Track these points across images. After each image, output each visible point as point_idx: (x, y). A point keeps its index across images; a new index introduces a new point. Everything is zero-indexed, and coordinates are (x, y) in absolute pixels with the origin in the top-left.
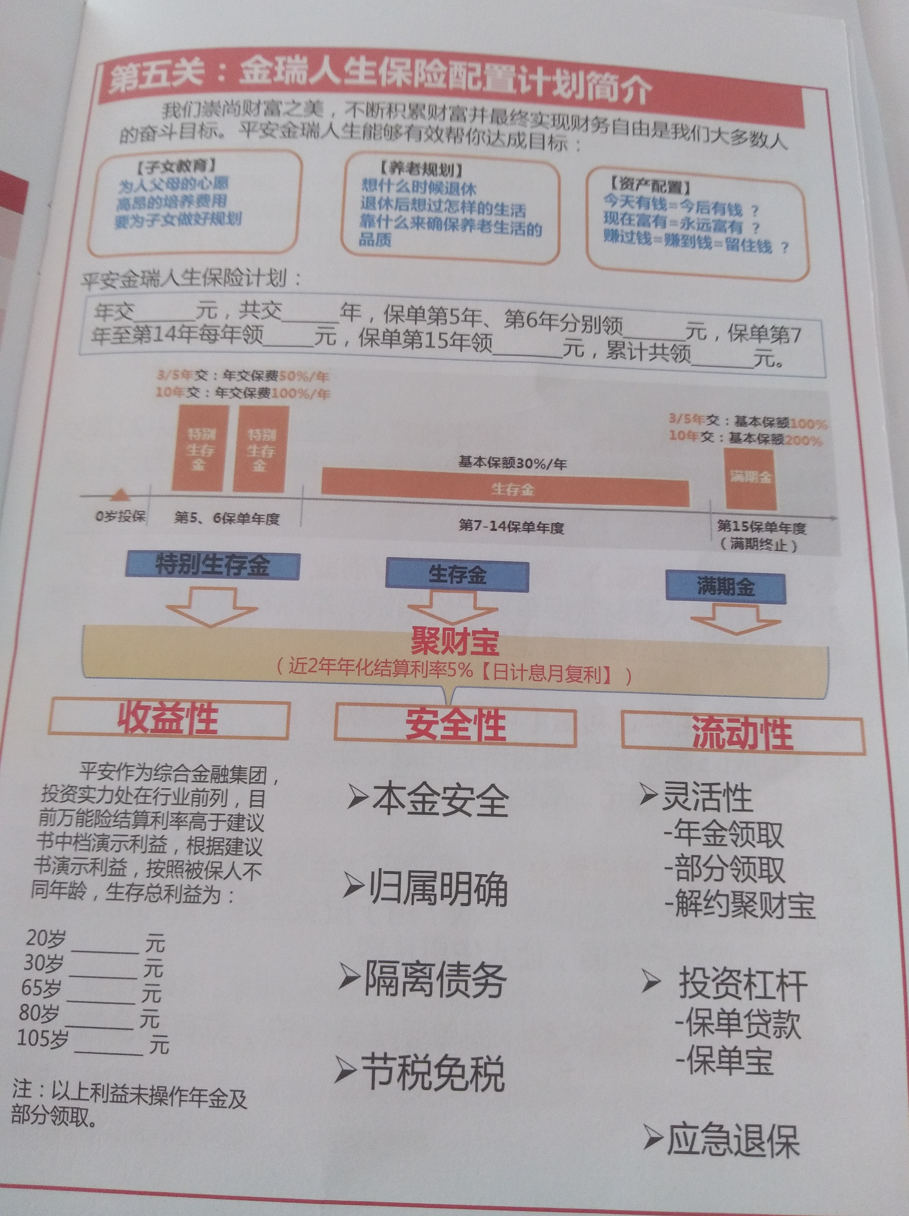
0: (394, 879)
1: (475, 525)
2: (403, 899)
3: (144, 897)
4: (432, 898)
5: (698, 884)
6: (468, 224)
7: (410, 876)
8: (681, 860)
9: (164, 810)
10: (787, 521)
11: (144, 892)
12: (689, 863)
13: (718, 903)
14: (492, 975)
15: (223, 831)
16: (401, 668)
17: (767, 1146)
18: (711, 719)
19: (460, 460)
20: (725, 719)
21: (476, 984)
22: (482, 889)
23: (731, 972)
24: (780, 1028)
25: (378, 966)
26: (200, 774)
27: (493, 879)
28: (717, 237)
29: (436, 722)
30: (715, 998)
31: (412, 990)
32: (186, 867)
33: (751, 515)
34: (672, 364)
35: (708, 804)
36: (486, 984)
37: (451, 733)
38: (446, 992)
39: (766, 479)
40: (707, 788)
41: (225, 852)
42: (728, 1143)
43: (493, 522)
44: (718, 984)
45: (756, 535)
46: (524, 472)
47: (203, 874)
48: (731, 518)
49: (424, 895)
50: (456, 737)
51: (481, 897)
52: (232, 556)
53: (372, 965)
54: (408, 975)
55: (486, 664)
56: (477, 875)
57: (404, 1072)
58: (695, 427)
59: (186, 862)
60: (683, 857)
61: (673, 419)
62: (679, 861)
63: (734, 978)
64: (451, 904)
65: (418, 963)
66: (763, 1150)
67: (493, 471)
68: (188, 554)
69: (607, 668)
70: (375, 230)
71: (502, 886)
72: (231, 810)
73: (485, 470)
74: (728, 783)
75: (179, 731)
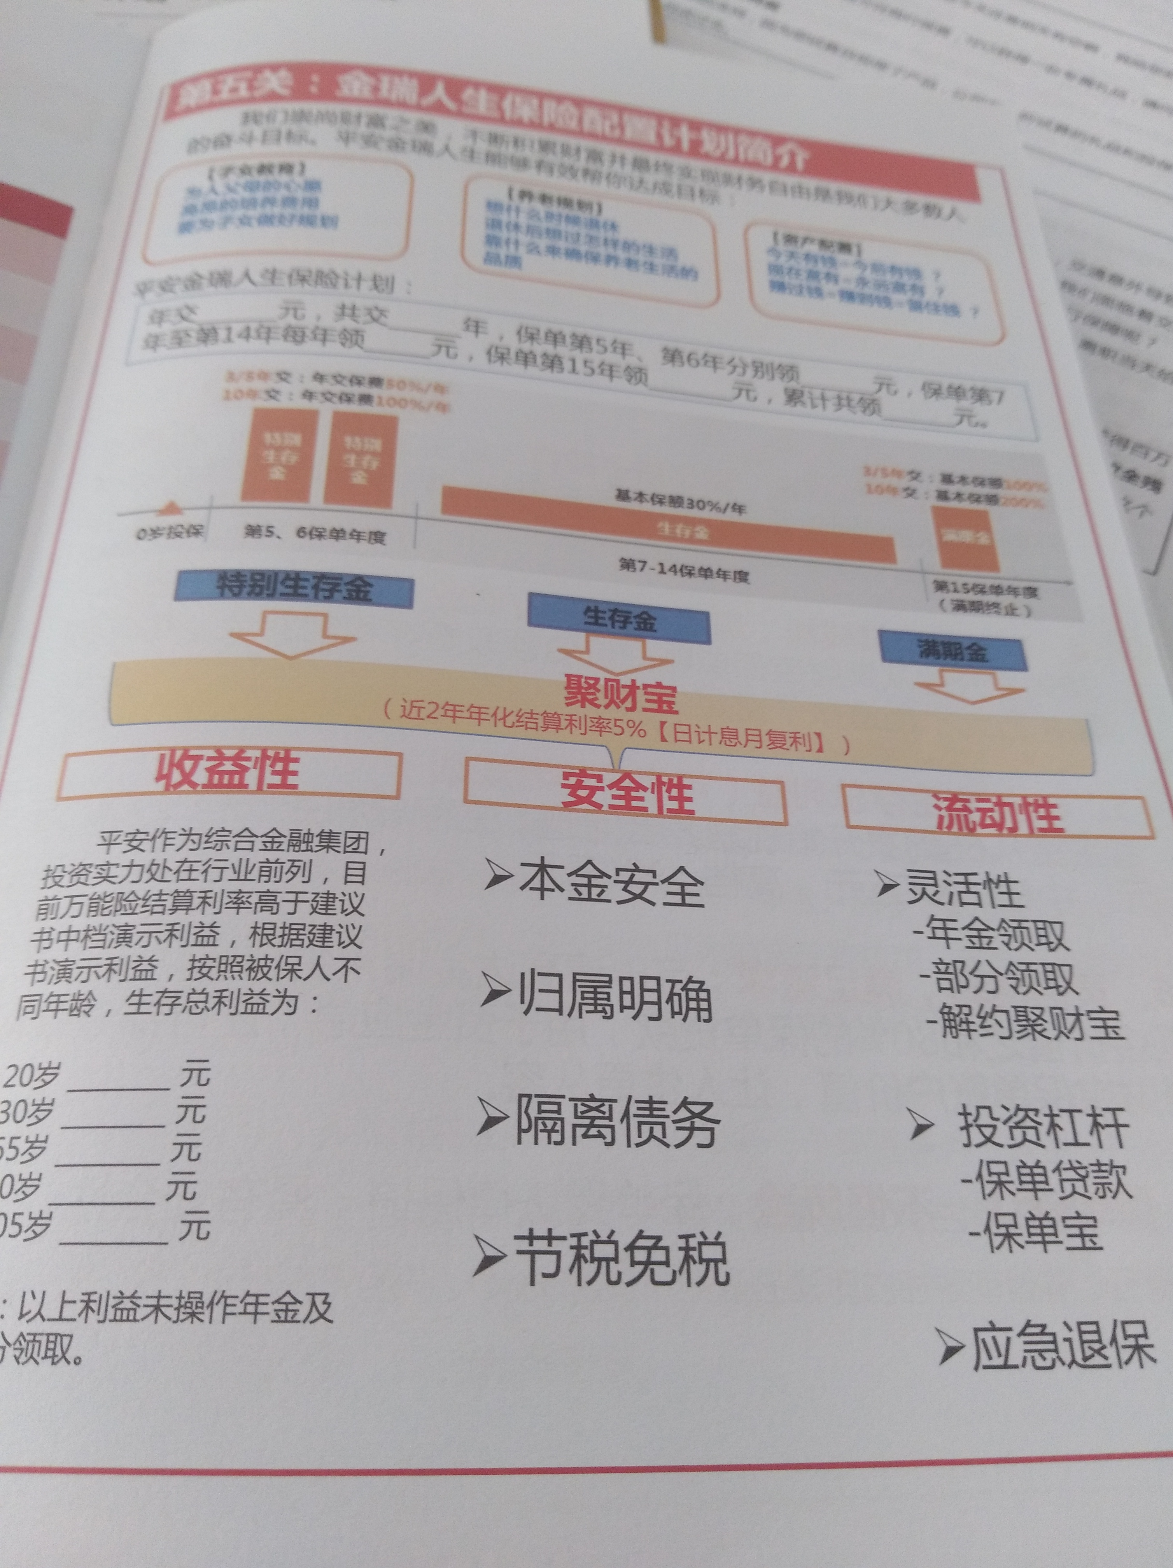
0: (554, 983)
1: (638, 566)
2: (566, 1008)
3: (181, 1008)
4: (608, 1009)
5: (966, 997)
6: (610, 259)
7: (575, 980)
8: (940, 966)
9: (217, 888)
10: (1015, 584)
11: (183, 1001)
12: (951, 969)
13: (997, 1021)
14: (700, 1115)
15: (304, 915)
16: (552, 721)
17: (1110, 1352)
18: (954, 798)
19: (616, 493)
20: (972, 798)
21: (679, 1128)
22: (676, 998)
23: (1026, 1110)
24: (1103, 1184)
25: (535, 1101)
26: (272, 840)
27: (691, 986)
28: (896, 297)
29: (602, 789)
30: (1010, 1147)
31: (585, 1136)
32: (246, 965)
33: (972, 577)
34: (860, 416)
35: (967, 898)
36: (692, 1129)
37: (622, 803)
38: (635, 1139)
39: (983, 539)
40: (961, 879)
41: (307, 942)
42: (1056, 1350)
43: (661, 564)
44: (1011, 1128)
45: (979, 597)
46: (695, 513)
47: (273, 974)
48: (949, 579)
49: (596, 1005)
50: (628, 807)
51: (677, 1009)
52: (321, 577)
53: (525, 1101)
54: (579, 1114)
55: (663, 724)
56: (668, 981)
57: (579, 1258)
58: (894, 481)
59: (247, 957)
60: (942, 963)
61: (868, 471)
62: (938, 968)
63: (1033, 1120)
64: (635, 1017)
65: (592, 1098)
66: (1106, 1358)
67: (657, 509)
68: (262, 574)
69: (819, 735)
70: (503, 252)
71: (703, 995)
72: (316, 886)
73: (647, 507)
74: (987, 873)
75: (242, 786)
